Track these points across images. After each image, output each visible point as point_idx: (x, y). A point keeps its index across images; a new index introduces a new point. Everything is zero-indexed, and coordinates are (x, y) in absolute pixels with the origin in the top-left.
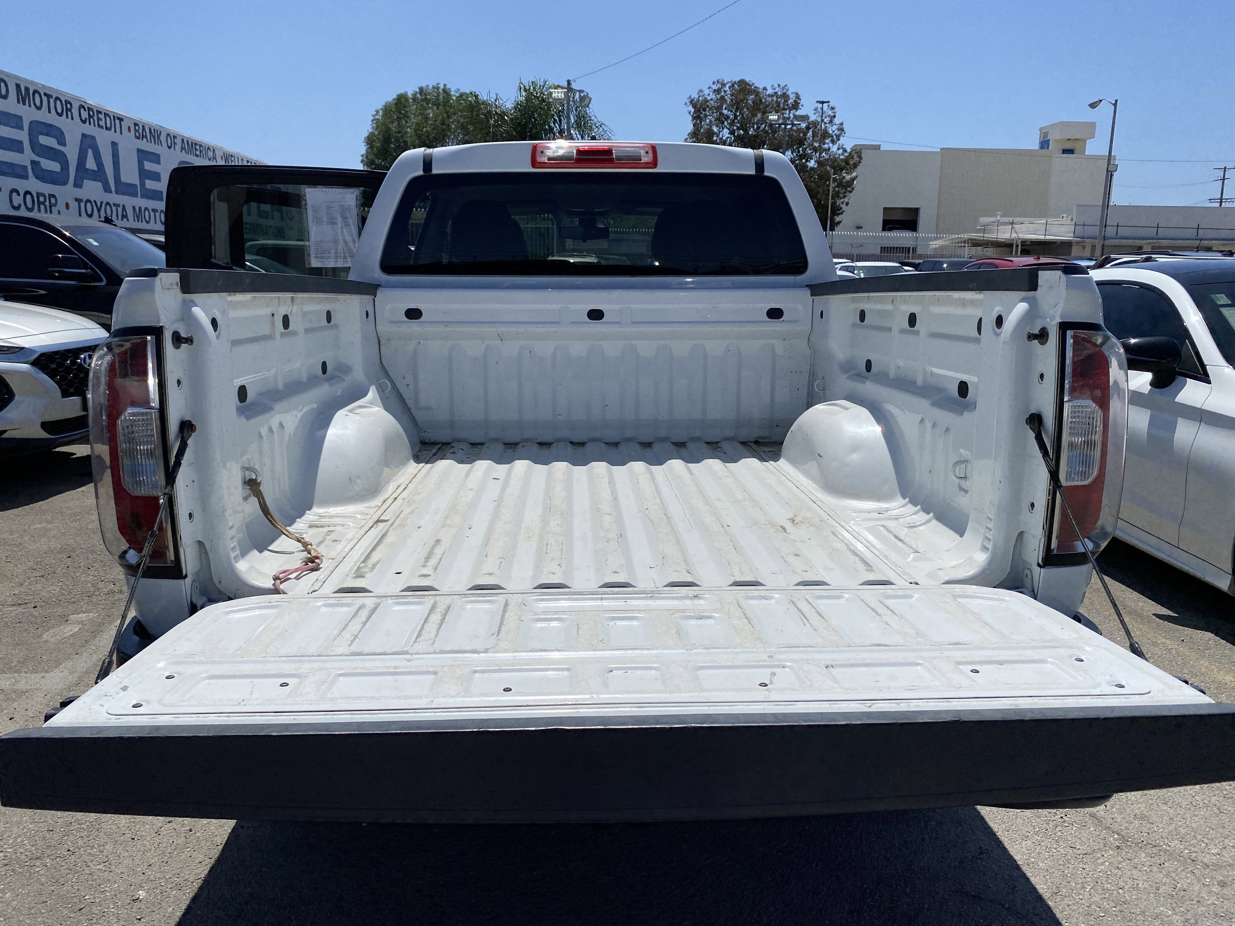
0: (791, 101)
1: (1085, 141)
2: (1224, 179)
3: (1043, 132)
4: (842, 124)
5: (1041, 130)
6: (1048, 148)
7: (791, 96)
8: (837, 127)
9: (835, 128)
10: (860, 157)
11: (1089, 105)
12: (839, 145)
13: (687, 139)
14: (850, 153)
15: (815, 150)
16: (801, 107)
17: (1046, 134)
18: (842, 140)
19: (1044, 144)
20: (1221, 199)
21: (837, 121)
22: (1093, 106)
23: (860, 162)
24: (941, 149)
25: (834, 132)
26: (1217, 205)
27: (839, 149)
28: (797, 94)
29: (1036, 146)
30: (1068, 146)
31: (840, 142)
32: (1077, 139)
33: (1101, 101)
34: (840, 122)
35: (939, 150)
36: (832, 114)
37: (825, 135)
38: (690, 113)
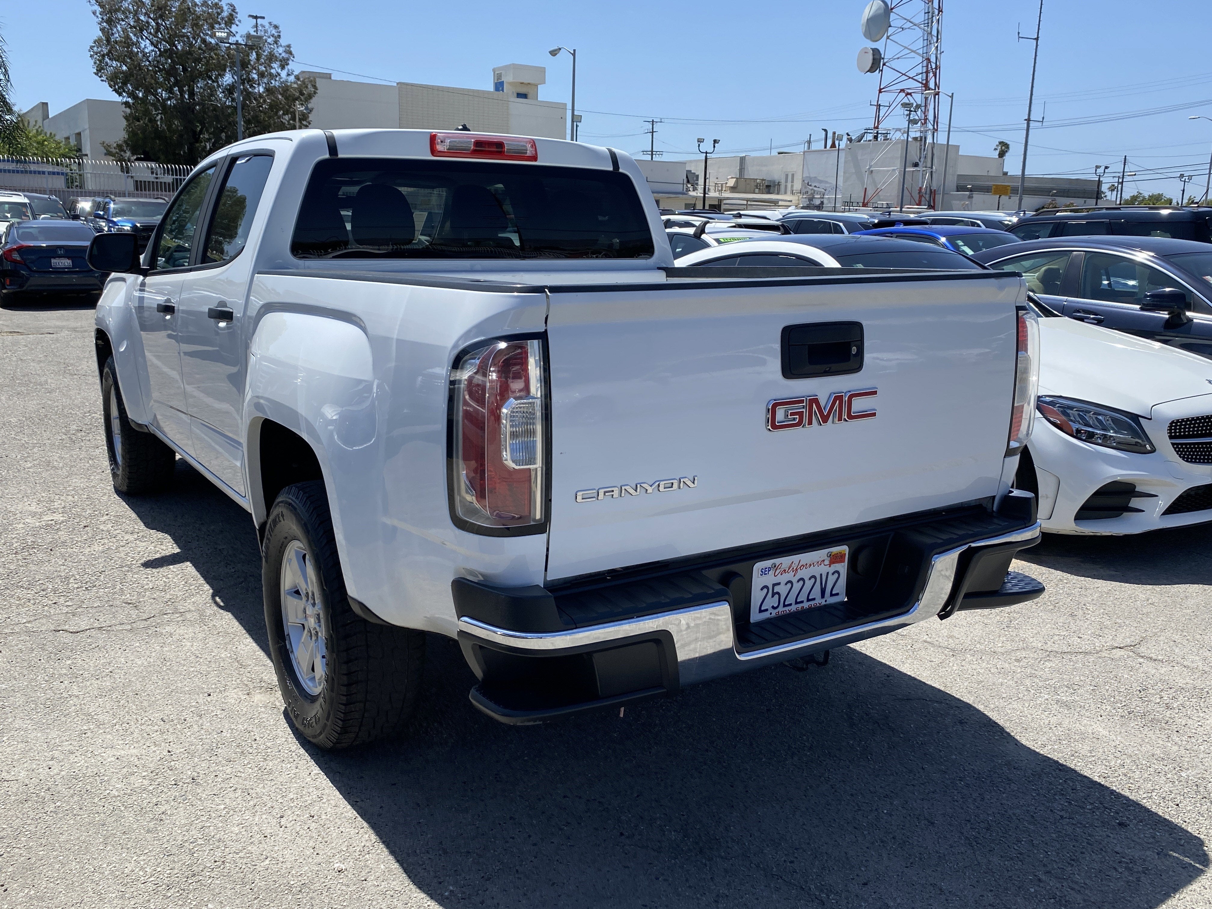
0: (225, 14)
1: (537, 86)
2: (653, 132)
3: (496, 73)
4: (289, 46)
5: (494, 70)
6: (503, 90)
7: (225, 8)
8: (284, 49)
9: (281, 50)
10: (315, 87)
11: (550, 52)
12: (288, 70)
13: (94, 47)
14: (303, 82)
15: (262, 75)
16: (237, 23)
17: (499, 76)
18: (292, 66)
19: (499, 86)
20: (652, 151)
21: (283, 42)
22: (554, 53)
23: (315, 93)
24: (398, 84)
25: (280, 54)
26: (649, 158)
27: (288, 75)
28: (232, 5)
29: (491, 88)
30: (522, 90)
31: (289, 67)
32: (529, 84)
33: (560, 49)
34: (287, 44)
35: (395, 84)
36: (276, 34)
37: (272, 58)
38: (94, 13)
